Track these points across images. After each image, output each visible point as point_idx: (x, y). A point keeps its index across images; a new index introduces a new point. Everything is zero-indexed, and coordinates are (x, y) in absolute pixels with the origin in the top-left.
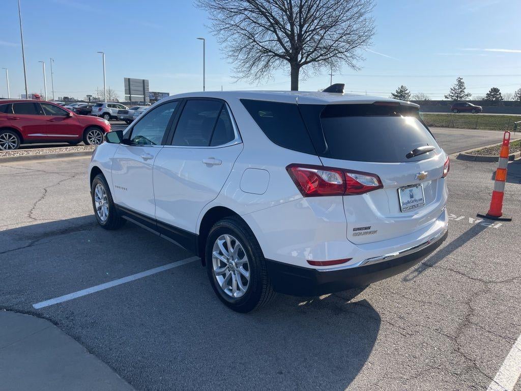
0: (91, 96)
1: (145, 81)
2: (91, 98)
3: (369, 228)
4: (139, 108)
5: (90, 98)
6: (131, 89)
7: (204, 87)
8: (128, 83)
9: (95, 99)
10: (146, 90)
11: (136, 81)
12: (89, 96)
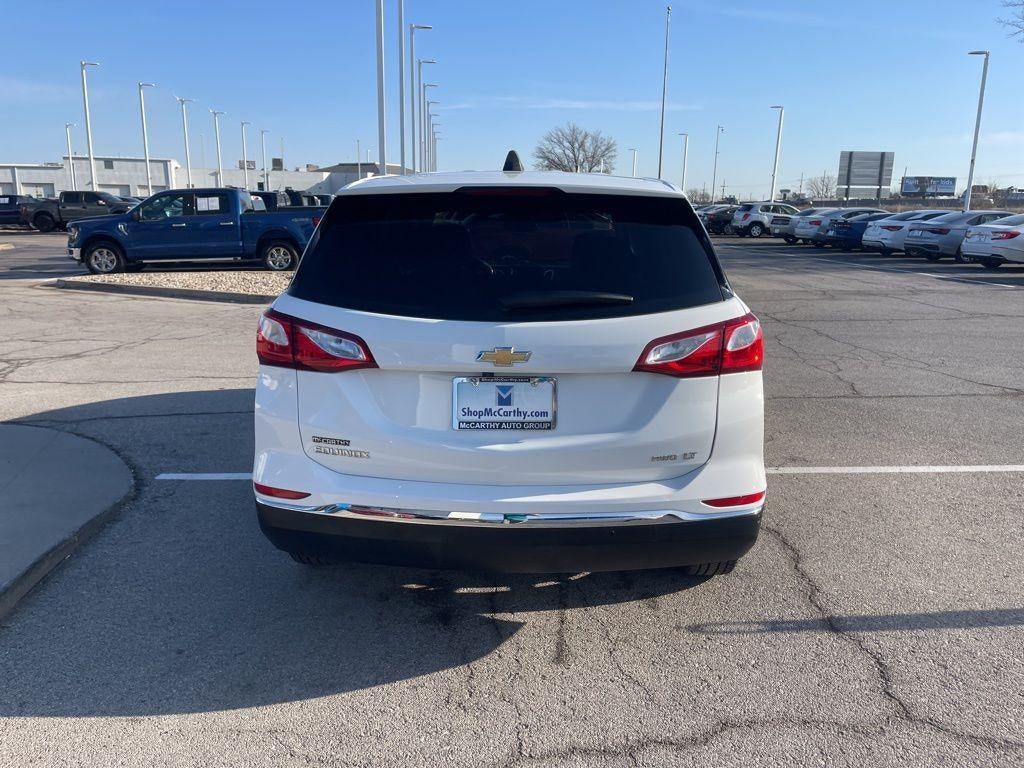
0: (789, 191)
1: (886, 155)
2: (789, 195)
3: (347, 443)
4: (814, 211)
5: (785, 195)
6: (851, 174)
7: (973, 161)
8: (847, 162)
9: (795, 195)
10: (884, 173)
11: (867, 157)
12: (785, 192)
